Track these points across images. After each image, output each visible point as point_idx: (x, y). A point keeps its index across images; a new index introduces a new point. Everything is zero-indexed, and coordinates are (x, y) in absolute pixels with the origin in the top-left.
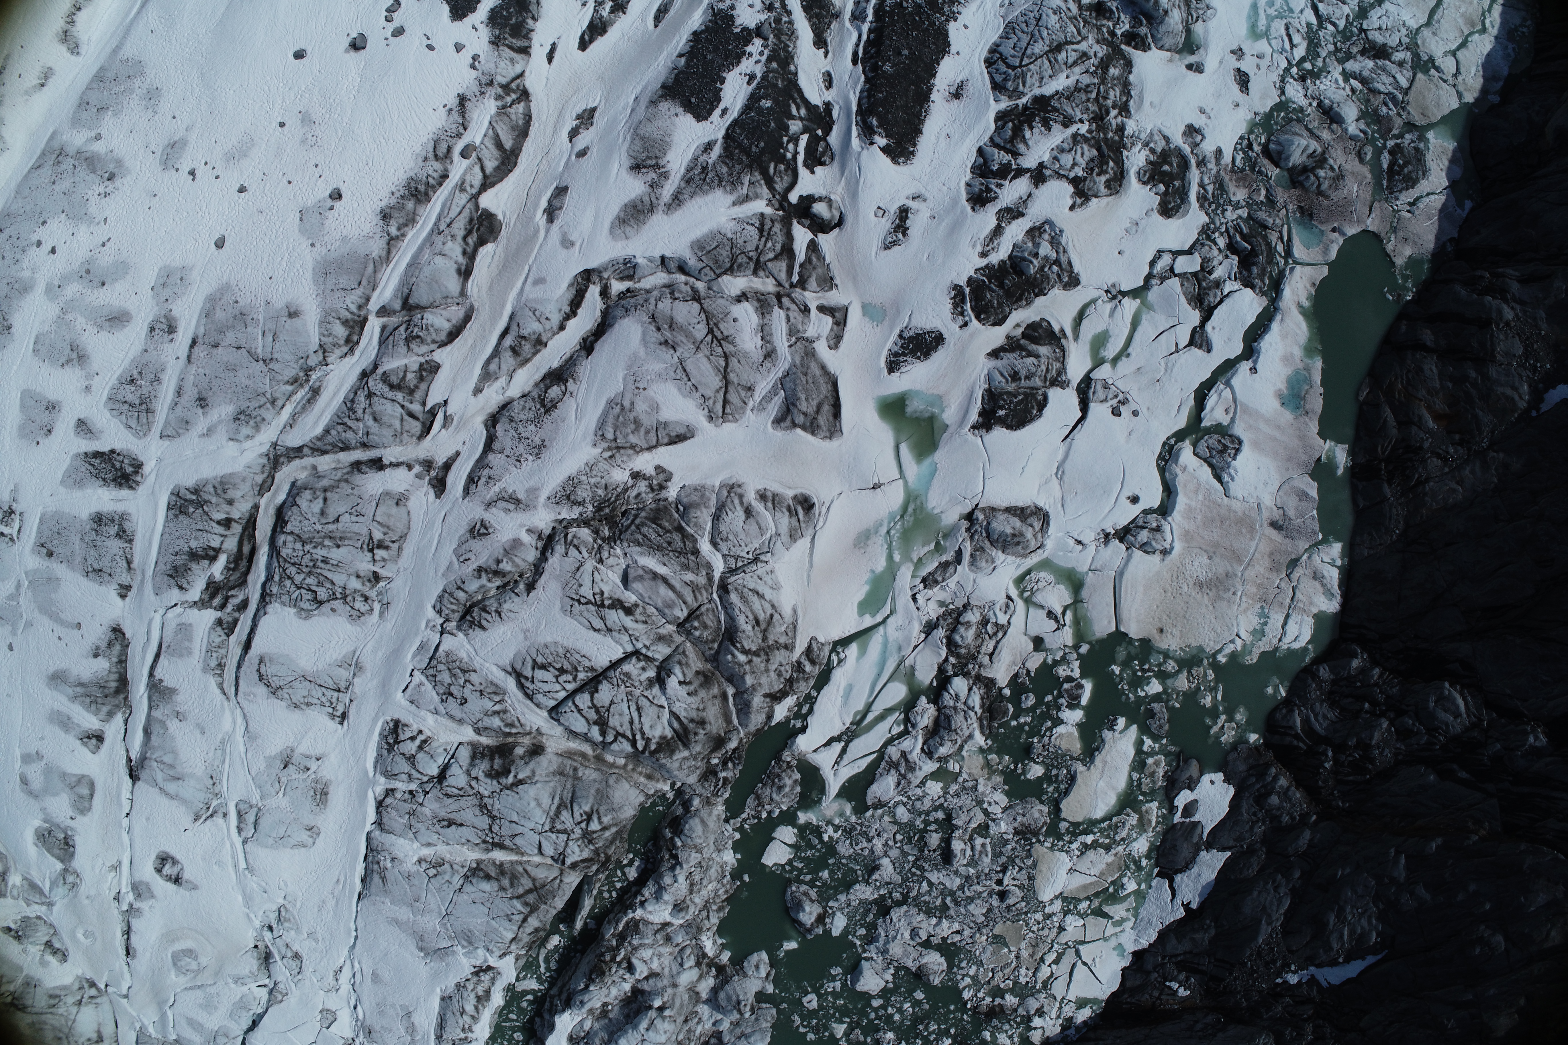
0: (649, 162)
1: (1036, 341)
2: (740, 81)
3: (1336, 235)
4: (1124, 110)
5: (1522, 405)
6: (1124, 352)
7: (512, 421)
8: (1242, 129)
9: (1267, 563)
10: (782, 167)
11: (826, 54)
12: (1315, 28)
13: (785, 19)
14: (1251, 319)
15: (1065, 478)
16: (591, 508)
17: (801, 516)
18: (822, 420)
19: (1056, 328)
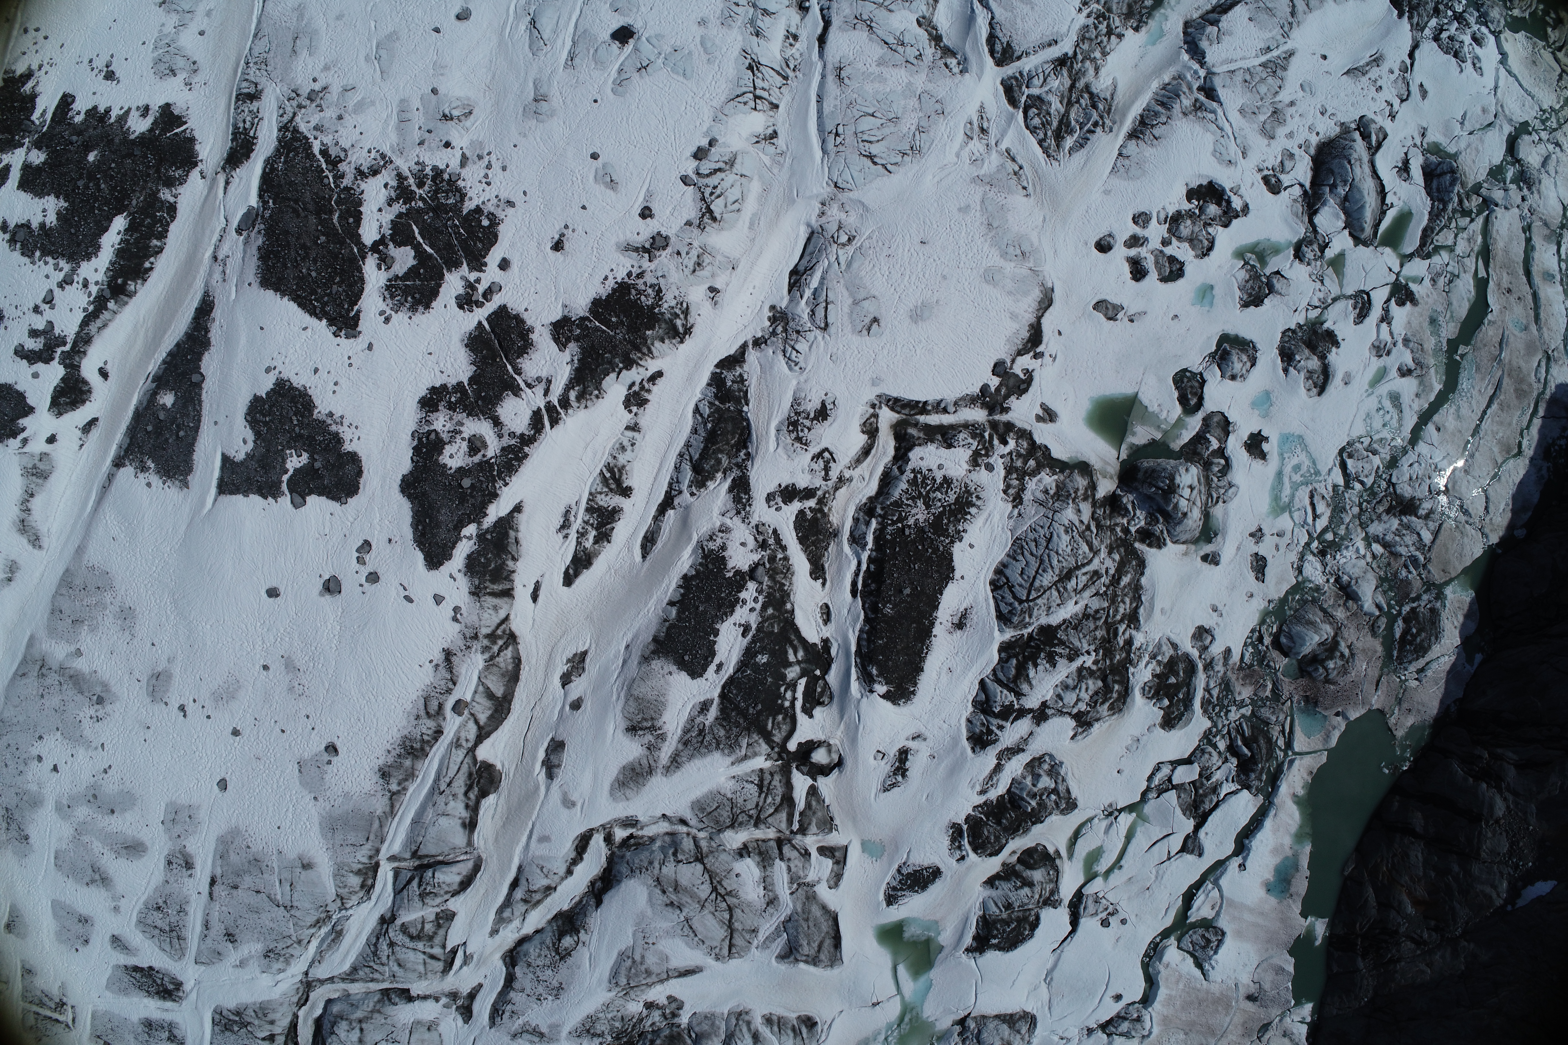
0: (645, 724)
1: (1032, 867)
2: (734, 633)
3: (1339, 719)
4: (1133, 619)
5: (1499, 902)
6: (1117, 864)
7: (529, 965)
8: (1253, 621)
9: (1240, 1030)
10: (780, 717)
11: (824, 584)
12: (1342, 489)
13: (780, 556)
14: (1244, 821)
15: (1053, 984)
16: (609, 1038)
17: (805, 1035)
18: (822, 957)
19: (1051, 850)
